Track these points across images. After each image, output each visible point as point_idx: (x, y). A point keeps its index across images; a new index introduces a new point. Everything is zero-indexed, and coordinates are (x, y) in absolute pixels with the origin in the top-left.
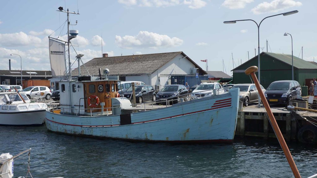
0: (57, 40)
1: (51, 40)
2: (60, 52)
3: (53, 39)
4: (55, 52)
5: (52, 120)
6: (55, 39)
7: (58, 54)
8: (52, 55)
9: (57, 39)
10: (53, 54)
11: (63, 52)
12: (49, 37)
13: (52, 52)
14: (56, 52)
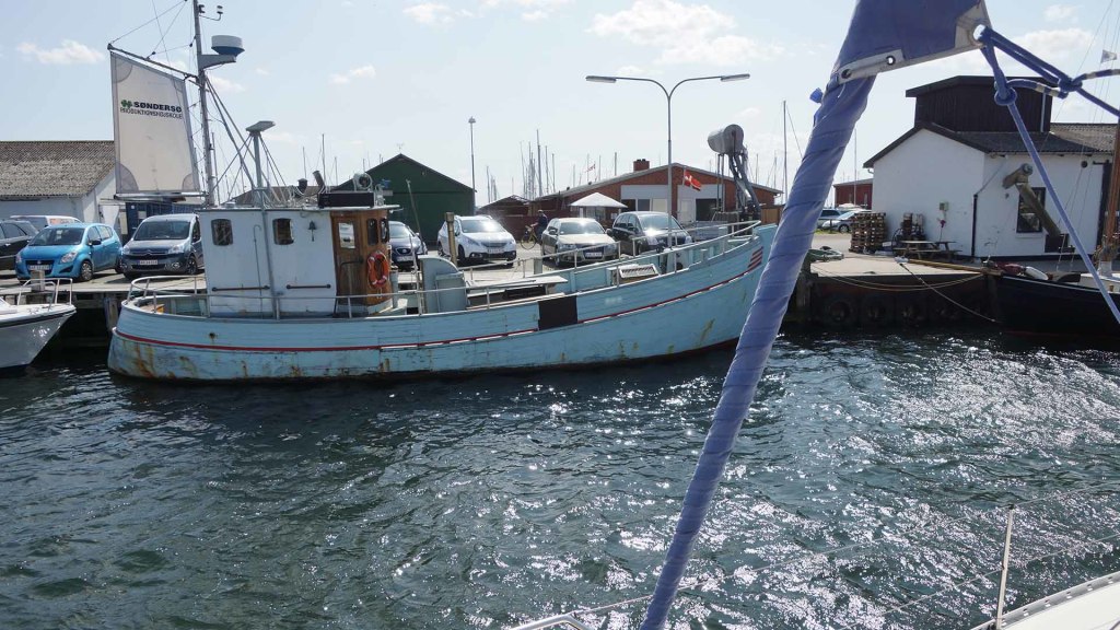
0: (149, 64)
1: (119, 61)
2: (167, 107)
3: (131, 57)
4: (143, 105)
5: (208, 341)
6: (142, 58)
7: (161, 115)
8: (125, 117)
9: (148, 59)
10: (132, 111)
11: (179, 109)
12: (110, 47)
13: (124, 103)
14: (149, 106)
